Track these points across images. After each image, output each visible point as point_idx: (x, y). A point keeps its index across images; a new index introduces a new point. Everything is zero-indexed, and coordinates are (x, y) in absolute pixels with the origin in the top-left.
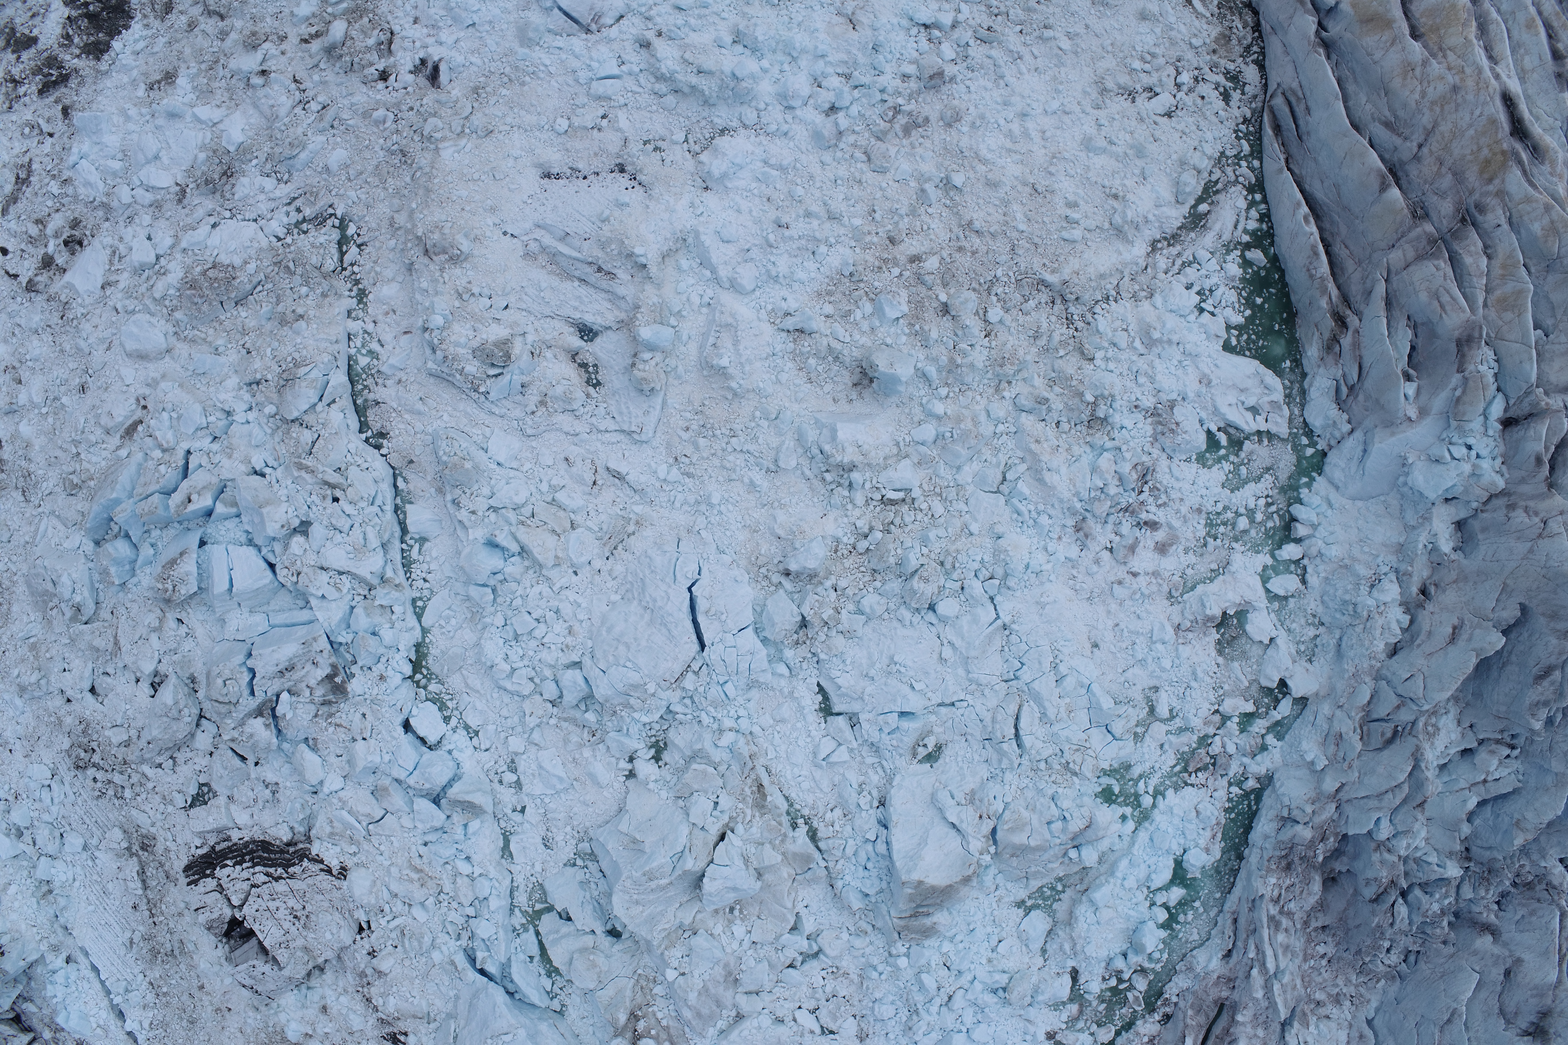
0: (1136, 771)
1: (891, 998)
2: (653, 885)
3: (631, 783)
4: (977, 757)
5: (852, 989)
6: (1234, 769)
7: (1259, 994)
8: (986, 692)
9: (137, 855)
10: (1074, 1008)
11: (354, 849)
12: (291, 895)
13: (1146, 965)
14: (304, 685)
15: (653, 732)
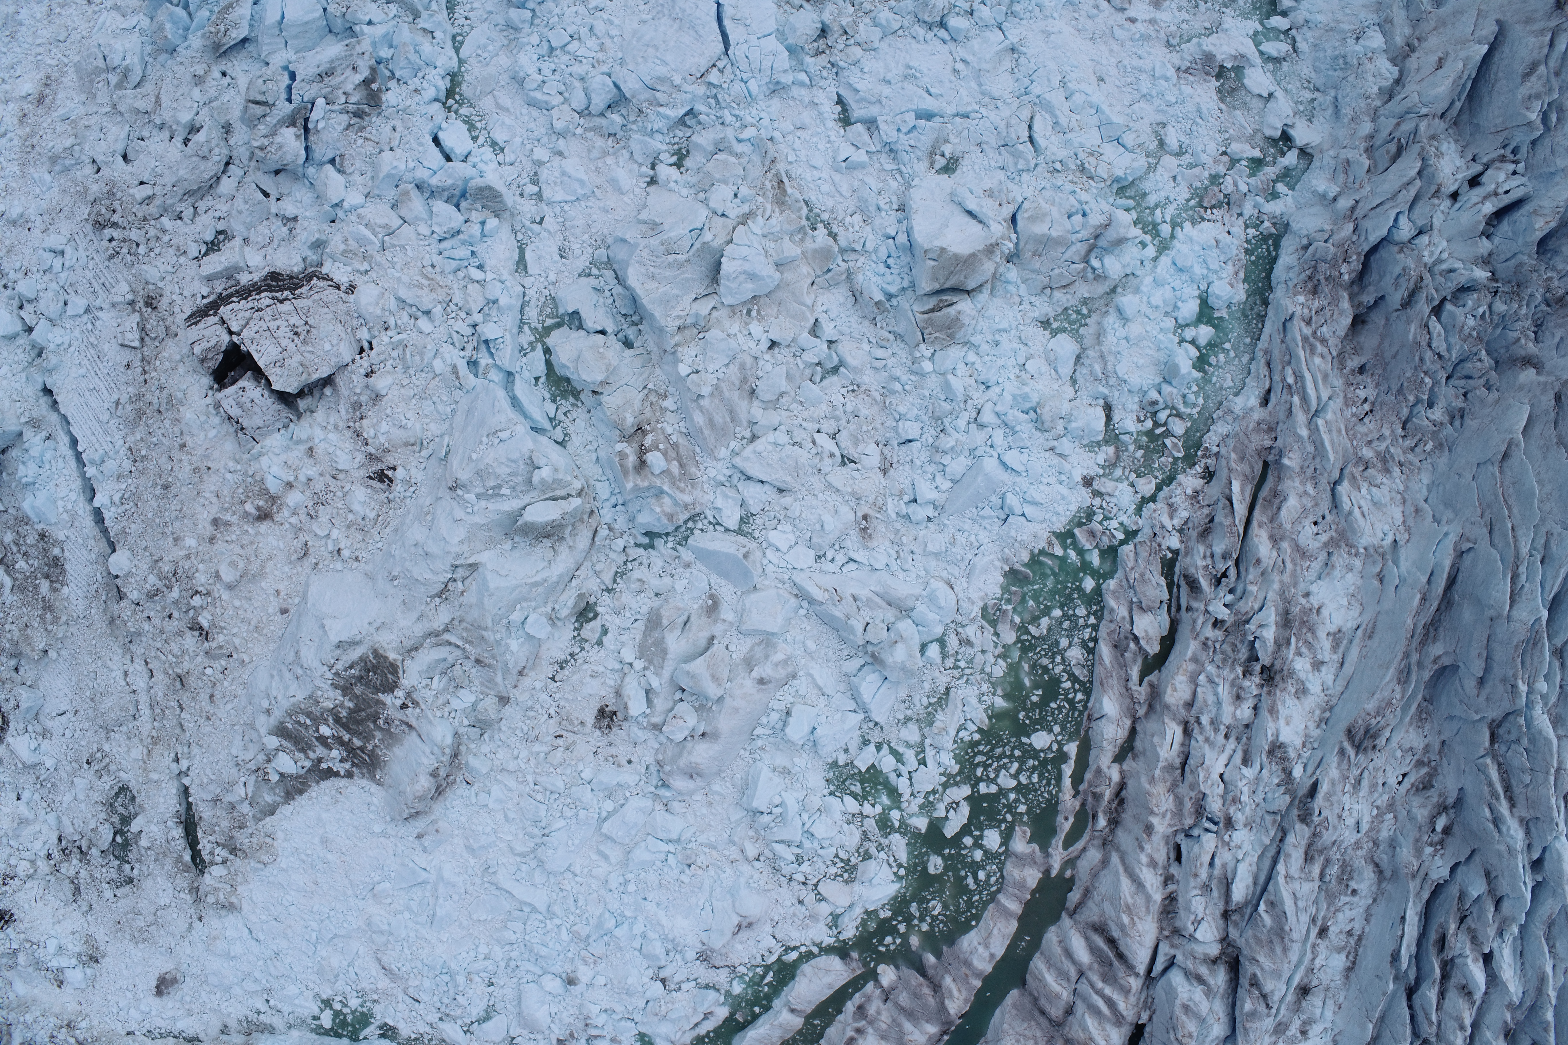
0: (1152, 199)
1: (916, 411)
2: (671, 258)
3: (652, 189)
4: (993, 164)
5: (875, 409)
6: (1248, 210)
7: (1304, 432)
8: (999, 104)
9: (140, 312)
10: (1111, 450)
11: (366, 266)
12: (294, 313)
13: (1182, 409)
14: (340, 92)
15: (676, 140)
